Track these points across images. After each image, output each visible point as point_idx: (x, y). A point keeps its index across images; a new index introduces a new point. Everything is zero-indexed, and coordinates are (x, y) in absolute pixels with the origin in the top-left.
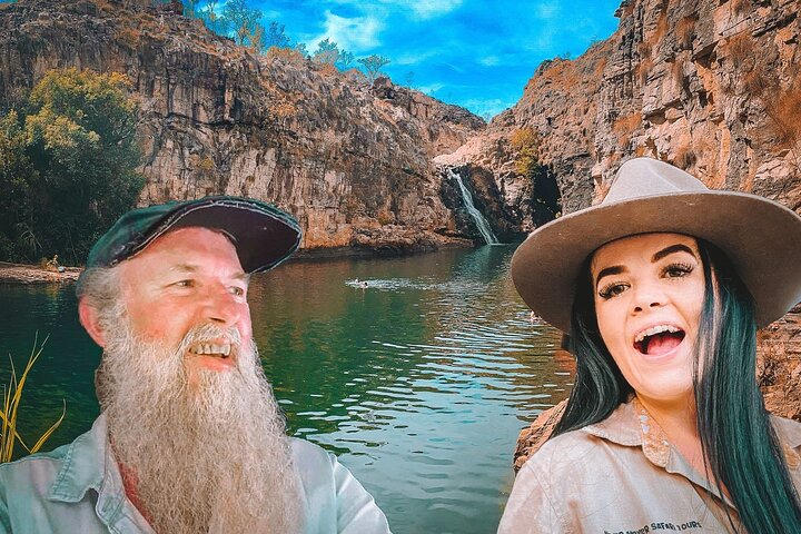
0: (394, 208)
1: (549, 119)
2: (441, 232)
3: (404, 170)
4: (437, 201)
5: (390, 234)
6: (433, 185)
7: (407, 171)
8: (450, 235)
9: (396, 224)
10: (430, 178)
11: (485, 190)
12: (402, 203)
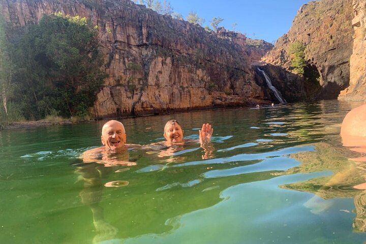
0: (232, 87)
1: (309, 35)
2: (257, 97)
3: (235, 68)
4: (253, 83)
5: (231, 99)
6: (251, 75)
7: (237, 69)
8: (261, 99)
9: (234, 94)
10: (249, 72)
11: (277, 77)
12: (236, 84)
